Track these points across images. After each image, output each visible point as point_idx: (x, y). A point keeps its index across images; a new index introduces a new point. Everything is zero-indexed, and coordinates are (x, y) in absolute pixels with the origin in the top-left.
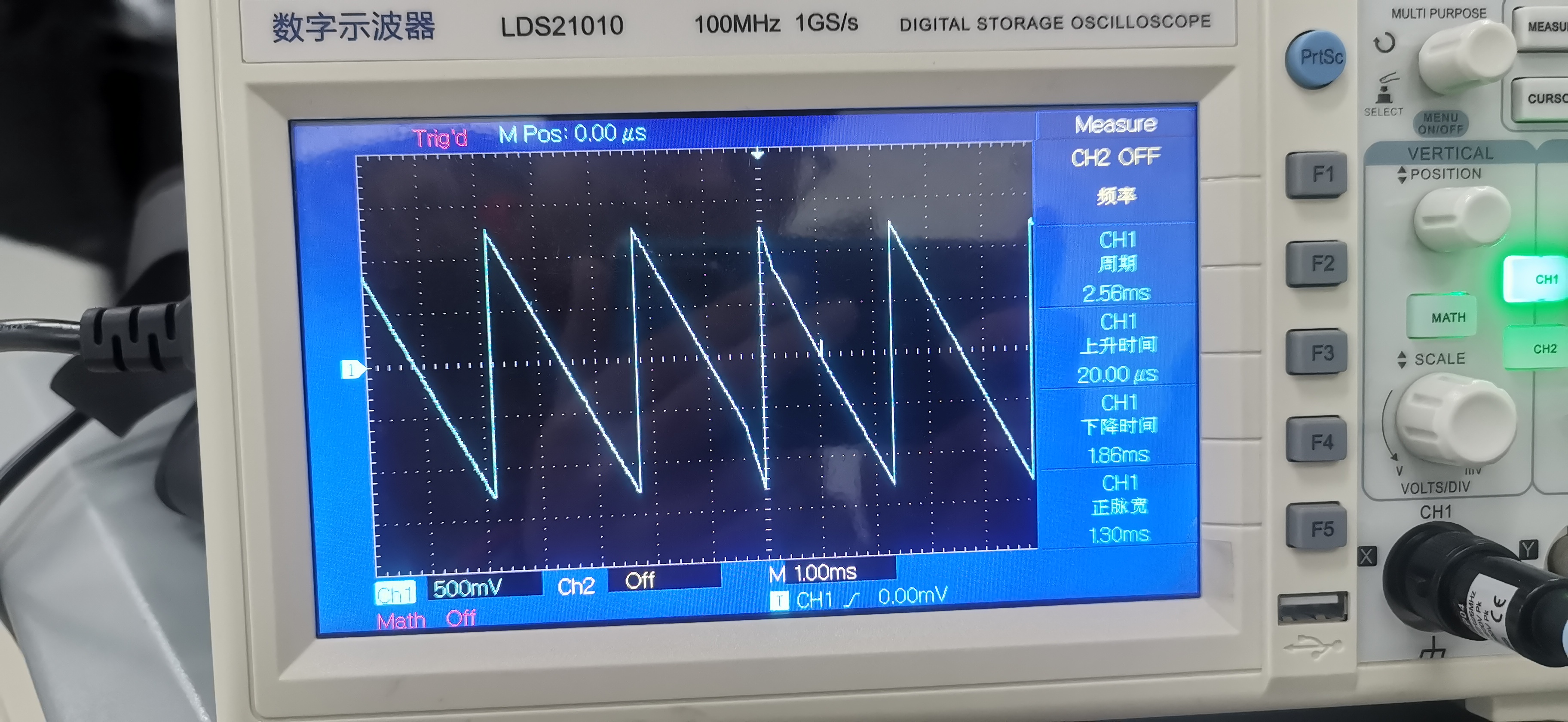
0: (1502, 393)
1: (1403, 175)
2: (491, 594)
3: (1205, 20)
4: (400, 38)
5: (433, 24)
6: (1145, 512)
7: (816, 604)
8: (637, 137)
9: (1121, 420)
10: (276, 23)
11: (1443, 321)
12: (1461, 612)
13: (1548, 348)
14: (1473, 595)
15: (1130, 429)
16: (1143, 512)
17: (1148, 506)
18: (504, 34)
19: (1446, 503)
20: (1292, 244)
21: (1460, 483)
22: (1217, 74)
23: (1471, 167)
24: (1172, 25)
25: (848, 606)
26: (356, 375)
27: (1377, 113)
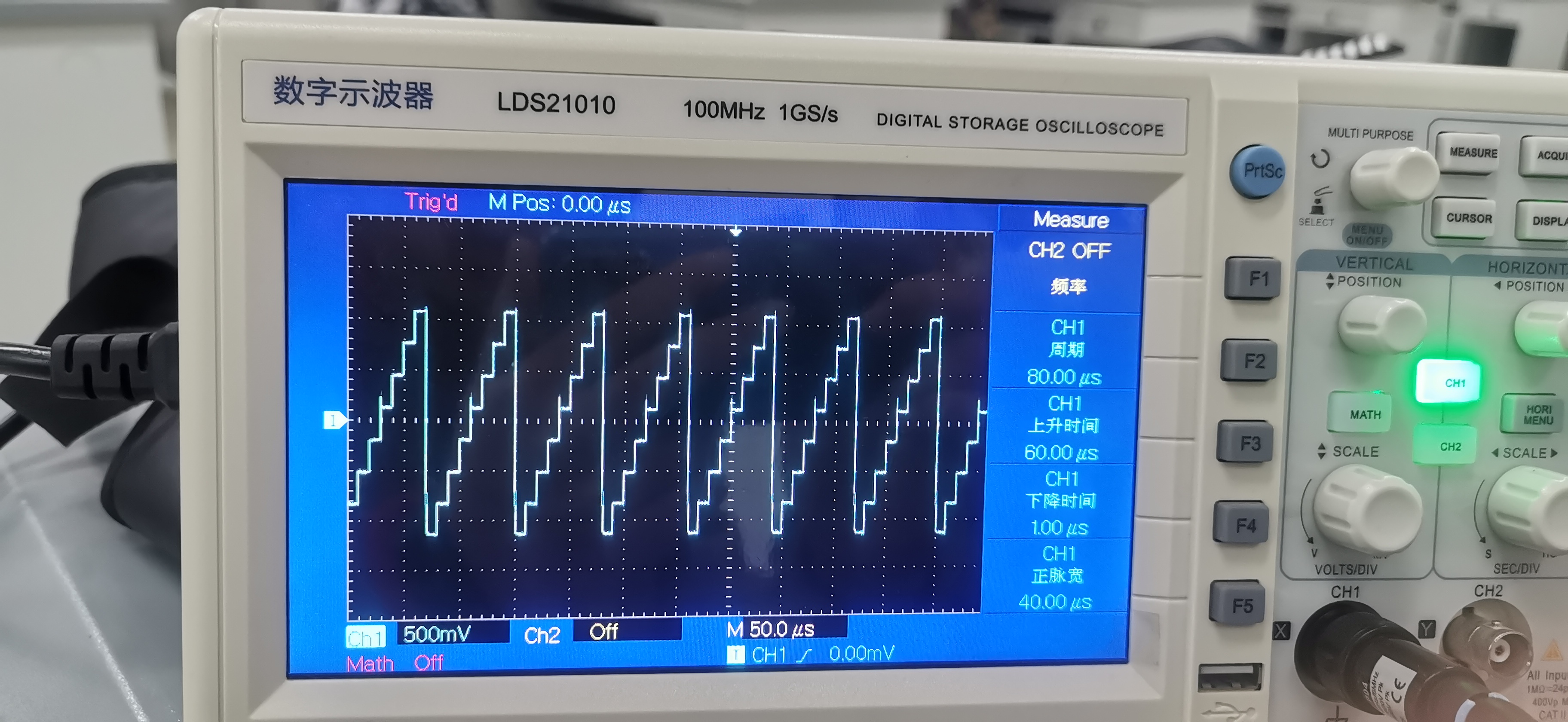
0: (1410, 488)
1: (1331, 281)
2: (459, 640)
3: (1158, 130)
4: (399, 107)
5: (431, 94)
6: (1081, 582)
7: (771, 658)
8: (622, 210)
9: (1063, 496)
10: (278, 85)
11: (1361, 418)
12: (1365, 690)
13: (1453, 446)
14: (1376, 676)
15: (1071, 504)
16: (1078, 582)
17: (1083, 576)
18: (501, 108)
19: (1354, 584)
20: (1228, 341)
21: (1368, 565)
22: (1166, 180)
23: (1392, 276)
24: (1128, 133)
25: (800, 662)
26: (338, 426)
27: (1310, 223)
